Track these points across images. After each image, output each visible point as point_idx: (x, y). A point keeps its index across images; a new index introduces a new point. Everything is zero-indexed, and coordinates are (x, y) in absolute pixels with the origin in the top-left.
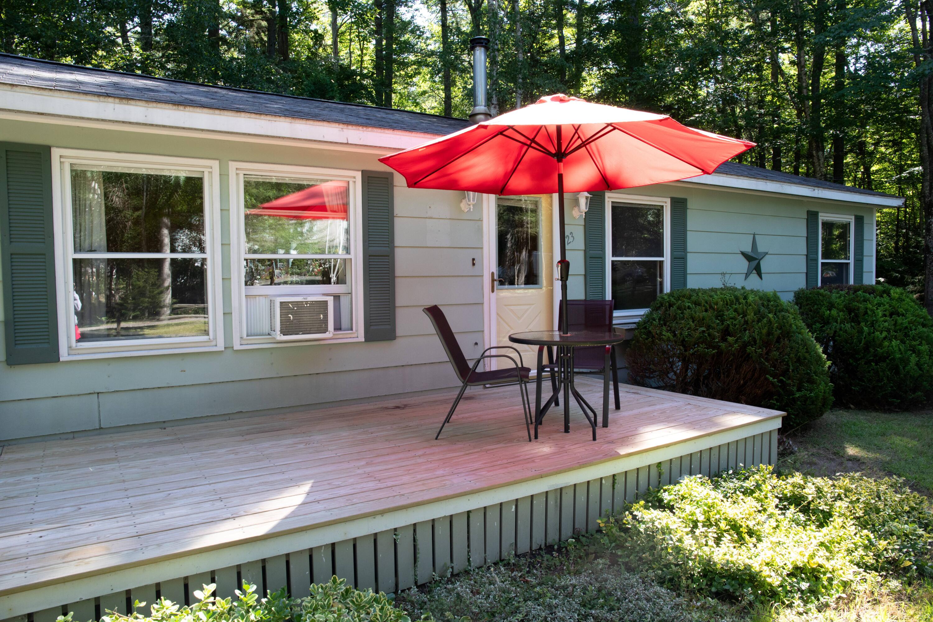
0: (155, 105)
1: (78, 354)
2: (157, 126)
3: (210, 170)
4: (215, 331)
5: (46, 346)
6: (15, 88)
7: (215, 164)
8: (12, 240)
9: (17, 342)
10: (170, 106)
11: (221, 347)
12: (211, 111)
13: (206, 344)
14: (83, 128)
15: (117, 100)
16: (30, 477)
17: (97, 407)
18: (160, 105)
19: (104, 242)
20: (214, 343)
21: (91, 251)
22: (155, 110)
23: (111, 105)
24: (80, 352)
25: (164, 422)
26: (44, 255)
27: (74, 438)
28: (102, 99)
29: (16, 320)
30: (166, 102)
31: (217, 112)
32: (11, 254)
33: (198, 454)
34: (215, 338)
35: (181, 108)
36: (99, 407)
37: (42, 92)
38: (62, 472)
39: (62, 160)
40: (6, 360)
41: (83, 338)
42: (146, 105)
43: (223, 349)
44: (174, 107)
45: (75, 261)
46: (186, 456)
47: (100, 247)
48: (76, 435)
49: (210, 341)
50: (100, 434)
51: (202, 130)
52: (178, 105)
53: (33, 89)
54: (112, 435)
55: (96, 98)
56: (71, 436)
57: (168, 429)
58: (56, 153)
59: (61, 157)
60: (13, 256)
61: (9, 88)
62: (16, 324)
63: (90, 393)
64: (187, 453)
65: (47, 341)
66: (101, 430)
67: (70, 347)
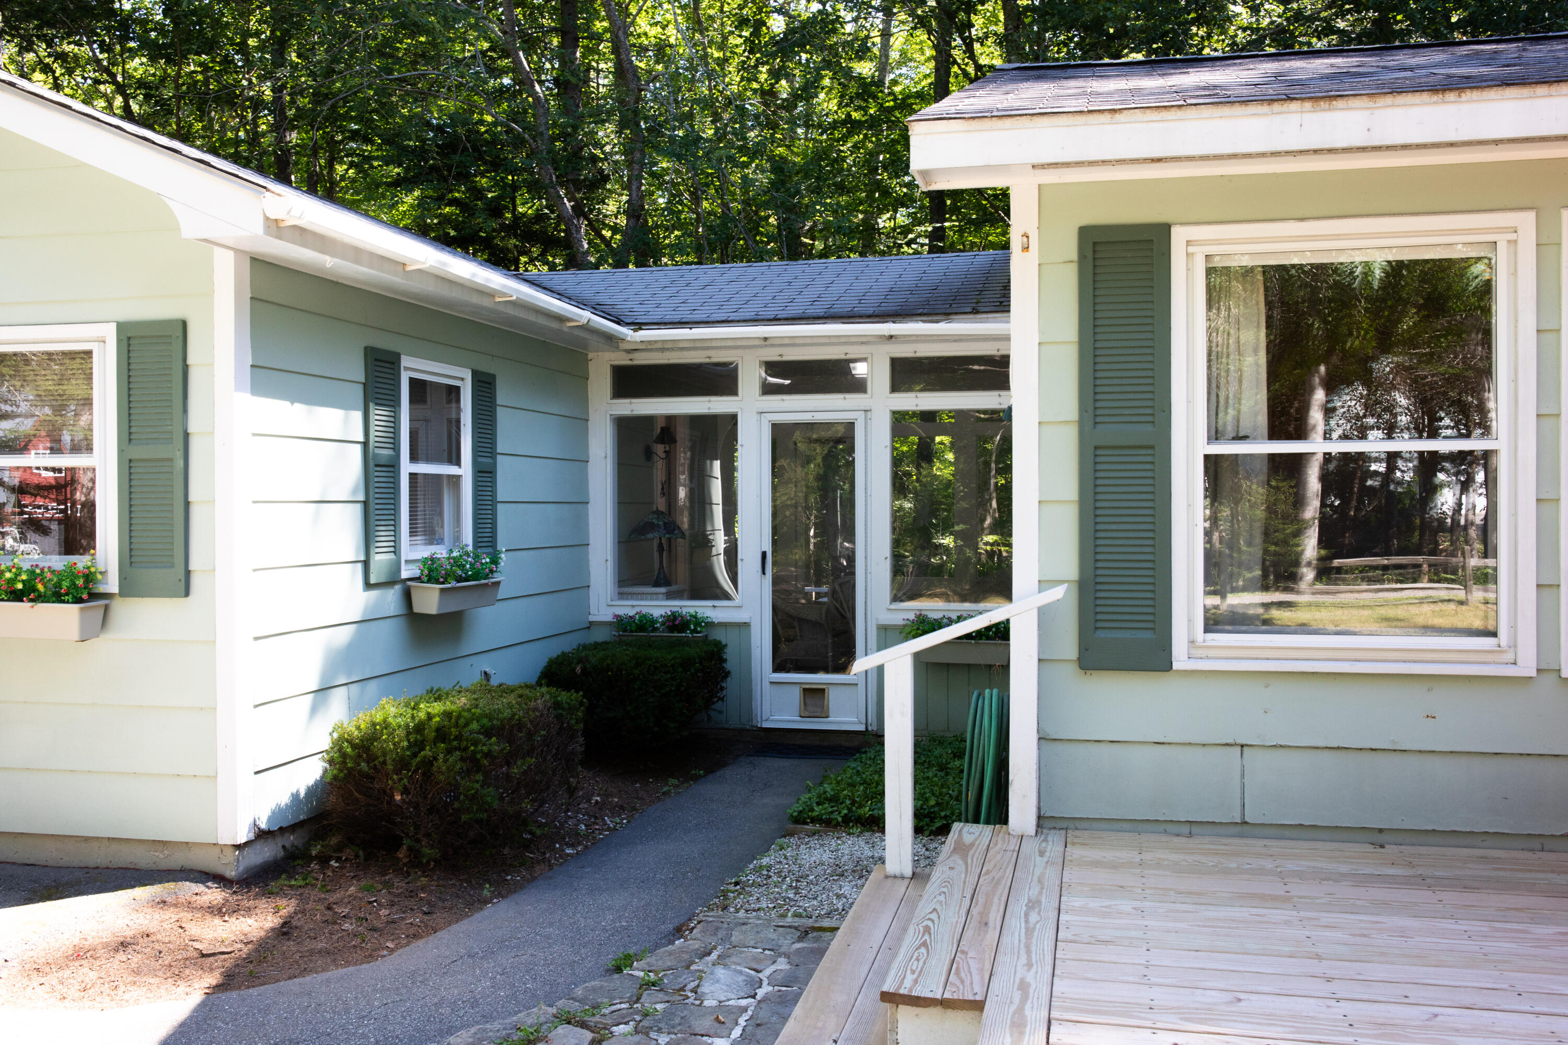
0: (1389, 100)
1: (1208, 658)
2: (1389, 148)
3: (1512, 236)
4: (1514, 627)
5: (1148, 635)
6: (1118, 116)
7: (1526, 221)
8: (1099, 419)
9: (1099, 625)
10: (1425, 97)
11: (1527, 666)
12: (1525, 91)
13: (1490, 658)
14: (1231, 178)
15: (1308, 105)
16: (1126, 905)
17: (1239, 773)
18: (1401, 99)
19: (1262, 419)
20: (1510, 657)
21: (1239, 438)
22: (1390, 111)
23: (1295, 119)
24: (1211, 653)
25: (1381, 831)
26: (1152, 447)
27: (1190, 835)
28: (1276, 107)
29: (1100, 580)
30: (1416, 89)
31: (1542, 90)
32: (1096, 448)
33: (1483, 927)
34: (1514, 646)
35: (1451, 96)
36: (1243, 776)
37: (1165, 114)
38: (1184, 907)
39: (1191, 249)
40: (1079, 659)
41: (1213, 623)
42: (1371, 104)
43: (1533, 673)
44: (1435, 98)
45: (1207, 457)
46: (1449, 925)
47: (1255, 428)
48: (1195, 829)
49: (1499, 650)
50: (1241, 836)
51: (1497, 142)
52: (1444, 91)
53: (1148, 111)
54: (1266, 842)
55: (1265, 109)
56: (1185, 829)
57: (1390, 849)
58: (1179, 236)
59: (1189, 243)
60: (1099, 452)
61: (1106, 117)
62: (1099, 587)
63: (1227, 745)
64: (1452, 917)
65: (1150, 625)
66: (1245, 827)
67: (1192, 642)
